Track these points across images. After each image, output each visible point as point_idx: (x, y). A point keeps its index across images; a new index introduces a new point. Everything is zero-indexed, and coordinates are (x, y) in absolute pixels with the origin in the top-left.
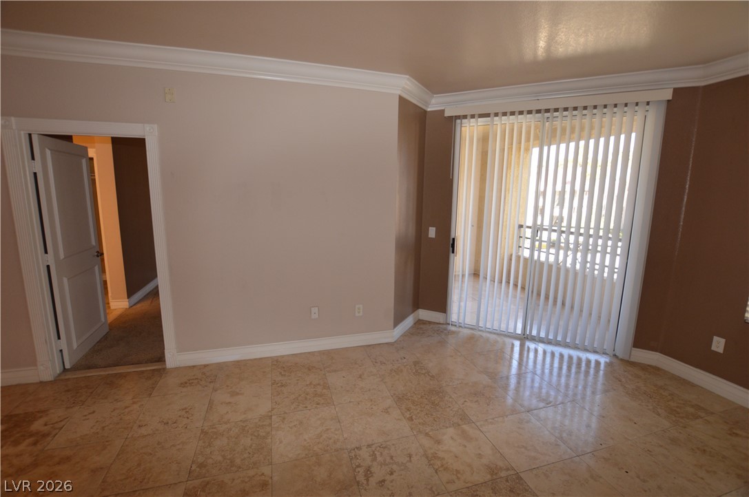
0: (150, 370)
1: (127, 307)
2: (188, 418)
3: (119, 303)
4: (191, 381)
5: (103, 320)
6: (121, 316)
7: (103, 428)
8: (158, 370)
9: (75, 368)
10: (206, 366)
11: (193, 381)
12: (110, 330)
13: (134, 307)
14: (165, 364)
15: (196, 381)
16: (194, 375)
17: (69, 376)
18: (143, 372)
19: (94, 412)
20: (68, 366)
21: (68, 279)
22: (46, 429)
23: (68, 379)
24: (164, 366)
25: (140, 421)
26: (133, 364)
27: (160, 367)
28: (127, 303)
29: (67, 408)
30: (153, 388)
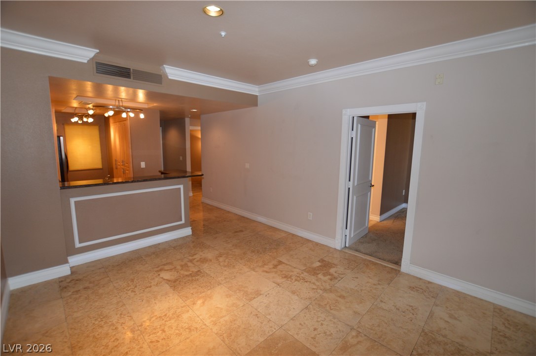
0: (390, 267)
1: (379, 221)
2: (413, 314)
3: (374, 217)
4: (417, 289)
5: (367, 225)
6: (374, 226)
7: (361, 290)
8: (396, 270)
9: (350, 248)
10: (429, 282)
11: (419, 289)
12: (369, 232)
13: (382, 222)
14: (400, 268)
15: (422, 291)
16: (420, 285)
17: (347, 251)
18: (385, 267)
19: (357, 278)
20: (347, 245)
21: (357, 197)
22: (336, 275)
23: (347, 253)
24: (399, 269)
25: (382, 298)
26: (380, 259)
27: (396, 268)
28: (379, 219)
29: (345, 269)
30: (391, 281)
